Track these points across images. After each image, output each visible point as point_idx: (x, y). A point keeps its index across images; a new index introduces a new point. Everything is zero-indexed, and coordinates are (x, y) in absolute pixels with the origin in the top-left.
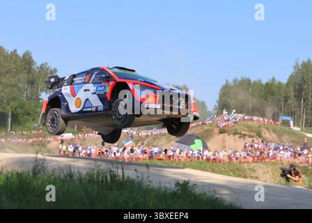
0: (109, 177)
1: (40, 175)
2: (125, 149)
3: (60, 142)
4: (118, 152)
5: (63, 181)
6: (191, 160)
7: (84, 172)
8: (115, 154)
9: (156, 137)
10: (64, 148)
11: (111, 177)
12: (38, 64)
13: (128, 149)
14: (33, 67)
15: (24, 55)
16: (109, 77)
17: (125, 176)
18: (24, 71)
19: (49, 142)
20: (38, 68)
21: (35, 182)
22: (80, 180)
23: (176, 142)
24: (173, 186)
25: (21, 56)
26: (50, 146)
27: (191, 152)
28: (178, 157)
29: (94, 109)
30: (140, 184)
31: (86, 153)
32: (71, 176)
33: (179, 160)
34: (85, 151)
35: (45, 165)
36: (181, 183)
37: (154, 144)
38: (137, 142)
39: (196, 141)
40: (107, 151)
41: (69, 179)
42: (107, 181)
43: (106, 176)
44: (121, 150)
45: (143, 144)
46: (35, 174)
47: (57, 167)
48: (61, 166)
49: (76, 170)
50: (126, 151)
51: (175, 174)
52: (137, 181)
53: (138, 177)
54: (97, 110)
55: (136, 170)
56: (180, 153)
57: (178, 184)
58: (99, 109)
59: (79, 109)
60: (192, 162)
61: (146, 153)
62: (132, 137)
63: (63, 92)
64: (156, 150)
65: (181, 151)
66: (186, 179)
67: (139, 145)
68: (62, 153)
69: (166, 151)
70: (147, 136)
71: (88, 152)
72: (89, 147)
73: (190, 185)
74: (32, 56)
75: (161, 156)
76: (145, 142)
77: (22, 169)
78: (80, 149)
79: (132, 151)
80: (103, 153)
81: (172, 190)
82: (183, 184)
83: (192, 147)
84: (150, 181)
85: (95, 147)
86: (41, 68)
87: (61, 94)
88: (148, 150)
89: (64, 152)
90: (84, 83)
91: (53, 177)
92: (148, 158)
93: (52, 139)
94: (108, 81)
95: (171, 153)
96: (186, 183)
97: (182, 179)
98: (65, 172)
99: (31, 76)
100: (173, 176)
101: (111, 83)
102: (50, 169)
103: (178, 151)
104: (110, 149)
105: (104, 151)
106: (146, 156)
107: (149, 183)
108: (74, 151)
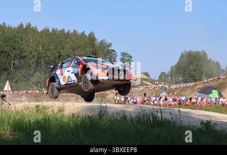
0: (151, 118)
1: (104, 117)
2: (161, 98)
3: (115, 94)
4: (155, 100)
5: (120, 122)
6: (210, 106)
7: (134, 115)
8: (153, 102)
9: (183, 90)
10: (118, 98)
11: (153, 118)
12: (99, 41)
13: (163, 98)
14: (95, 43)
15: (90, 35)
16: (79, 62)
17: (163, 118)
18: (90, 46)
19: (107, 94)
20: (99, 43)
21: (101, 123)
22: (131, 121)
23: (198, 92)
24: (199, 124)
25: (88, 35)
26: (108, 97)
27: (210, 100)
28: (200, 103)
29: (73, 82)
30: (174, 123)
31: (133, 101)
32: (125, 118)
33: (201, 105)
34: (132, 100)
35: (107, 111)
36: (205, 122)
37: (182, 94)
38: (169, 93)
39: (213, 91)
40: (148, 100)
41: (123, 120)
42: (150, 121)
43: (149, 118)
44: (158, 99)
45: (173, 94)
46: (100, 117)
47: (115, 112)
48: (118, 111)
49: (128, 114)
50: (162, 100)
51: (199, 115)
52: (171, 121)
53: (172, 118)
54: (74, 83)
55: (171, 114)
56: (201, 101)
57: (202, 123)
58: (75, 82)
59: (65, 83)
60: (211, 107)
61: (176, 101)
62: (165, 89)
63: (57, 73)
64: (183, 98)
65: (202, 99)
66: (209, 119)
67: (171, 95)
68: (117, 102)
69: (191, 99)
70: (176, 88)
71: (135, 101)
72: (135, 98)
73: (212, 124)
74: (95, 35)
75: (187, 102)
76: (175, 93)
77: (92, 114)
78: (129, 99)
79: (166, 99)
80: (145, 101)
81: (198, 128)
82: (207, 123)
83: (211, 95)
84: (182, 121)
85: (140, 97)
86: (101, 43)
87: (56, 74)
88: (178, 99)
89: (118, 101)
90: (67, 67)
91: (112, 119)
92: (177, 104)
93: (109, 92)
94: (79, 65)
95: (195, 101)
96: (209, 123)
97: (205, 119)
98: (121, 115)
99: (94, 49)
100: (198, 117)
101: (80, 66)
102: (110, 113)
103: (200, 99)
104: (150, 98)
105: (146, 100)
106: (176, 103)
107: (181, 123)
108: (125, 100)
